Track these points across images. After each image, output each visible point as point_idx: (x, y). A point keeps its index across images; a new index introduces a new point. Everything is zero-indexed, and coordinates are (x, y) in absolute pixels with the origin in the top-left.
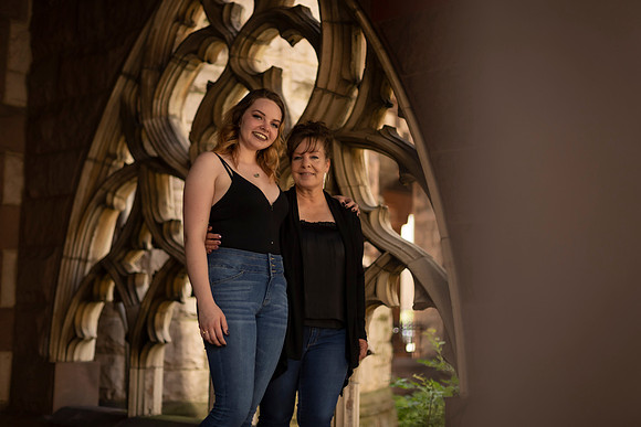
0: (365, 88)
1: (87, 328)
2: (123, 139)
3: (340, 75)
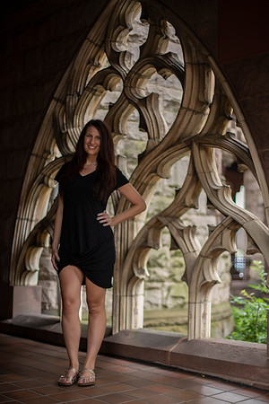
0: (214, 107)
1: (33, 264)
2: (54, 141)
3: (198, 98)
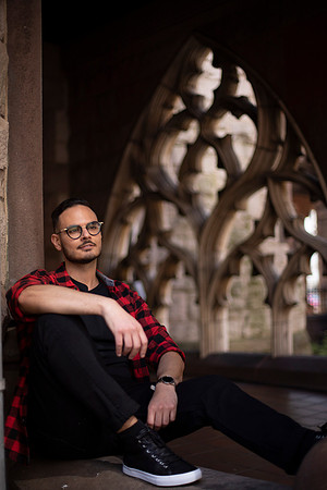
0: (286, 146)
3: (271, 138)
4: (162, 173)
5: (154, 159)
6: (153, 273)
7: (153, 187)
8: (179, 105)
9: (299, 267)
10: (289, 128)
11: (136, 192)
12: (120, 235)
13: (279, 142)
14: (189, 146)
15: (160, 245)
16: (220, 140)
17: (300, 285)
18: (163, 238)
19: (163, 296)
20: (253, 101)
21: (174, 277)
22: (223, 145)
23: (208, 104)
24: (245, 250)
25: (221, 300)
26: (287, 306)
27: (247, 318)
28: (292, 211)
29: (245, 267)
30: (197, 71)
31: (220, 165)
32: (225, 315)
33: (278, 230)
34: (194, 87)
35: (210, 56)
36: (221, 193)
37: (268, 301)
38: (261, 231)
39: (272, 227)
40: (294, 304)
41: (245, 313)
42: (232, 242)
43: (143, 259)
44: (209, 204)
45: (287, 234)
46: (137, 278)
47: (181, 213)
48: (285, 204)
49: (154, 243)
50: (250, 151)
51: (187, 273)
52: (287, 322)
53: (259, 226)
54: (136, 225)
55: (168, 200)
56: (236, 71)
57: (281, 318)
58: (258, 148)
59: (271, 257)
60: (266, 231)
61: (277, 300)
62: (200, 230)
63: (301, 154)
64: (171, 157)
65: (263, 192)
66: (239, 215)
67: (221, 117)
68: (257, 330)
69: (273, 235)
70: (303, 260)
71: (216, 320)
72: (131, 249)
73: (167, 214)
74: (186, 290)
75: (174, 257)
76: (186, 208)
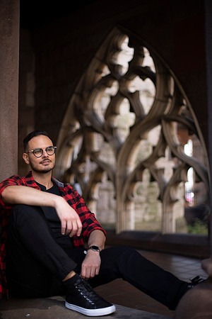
3: (164, 93)
4: (94, 115)
5: (89, 105)
6: (87, 178)
7: (88, 123)
8: (106, 71)
9: (180, 177)
10: (176, 87)
11: (78, 126)
12: (66, 154)
13: (169, 96)
14: (112, 97)
15: (92, 160)
16: (131, 94)
17: (180, 188)
18: (94, 157)
19: (93, 193)
20: (153, 70)
21: (100, 181)
22: (133, 97)
23: (124, 70)
24: (146, 165)
25: (130, 197)
26: (172, 202)
27: (146, 209)
28: (177, 140)
29: (146, 176)
30: (118, 50)
31: (132, 110)
32: (132, 206)
33: (167, 152)
34: (116, 59)
35: (127, 40)
36: (131, 128)
37: (160, 198)
38: (157, 154)
39: (164, 151)
40: (177, 200)
41: (145, 205)
42: (138, 160)
43: (81, 169)
44: (123, 135)
45: (173, 155)
46: (76, 182)
47: (106, 140)
48: (172, 136)
49: (88, 159)
50: (151, 101)
51: (109, 179)
52: (171, 212)
53: (156, 149)
54: (77, 147)
55: (98, 132)
56: (143, 50)
57: (168, 209)
58: (156, 100)
59: (163, 170)
60: (160, 153)
61: (165, 198)
62: (117, 151)
63: (183, 105)
64: (100, 104)
65: (158, 128)
66: (142, 143)
67: (133, 79)
68: (153, 217)
69: (164, 156)
70: (183, 172)
71: (126, 210)
72: (73, 162)
73: (97, 140)
74: (107, 190)
75: (101, 169)
76: (109, 137)
